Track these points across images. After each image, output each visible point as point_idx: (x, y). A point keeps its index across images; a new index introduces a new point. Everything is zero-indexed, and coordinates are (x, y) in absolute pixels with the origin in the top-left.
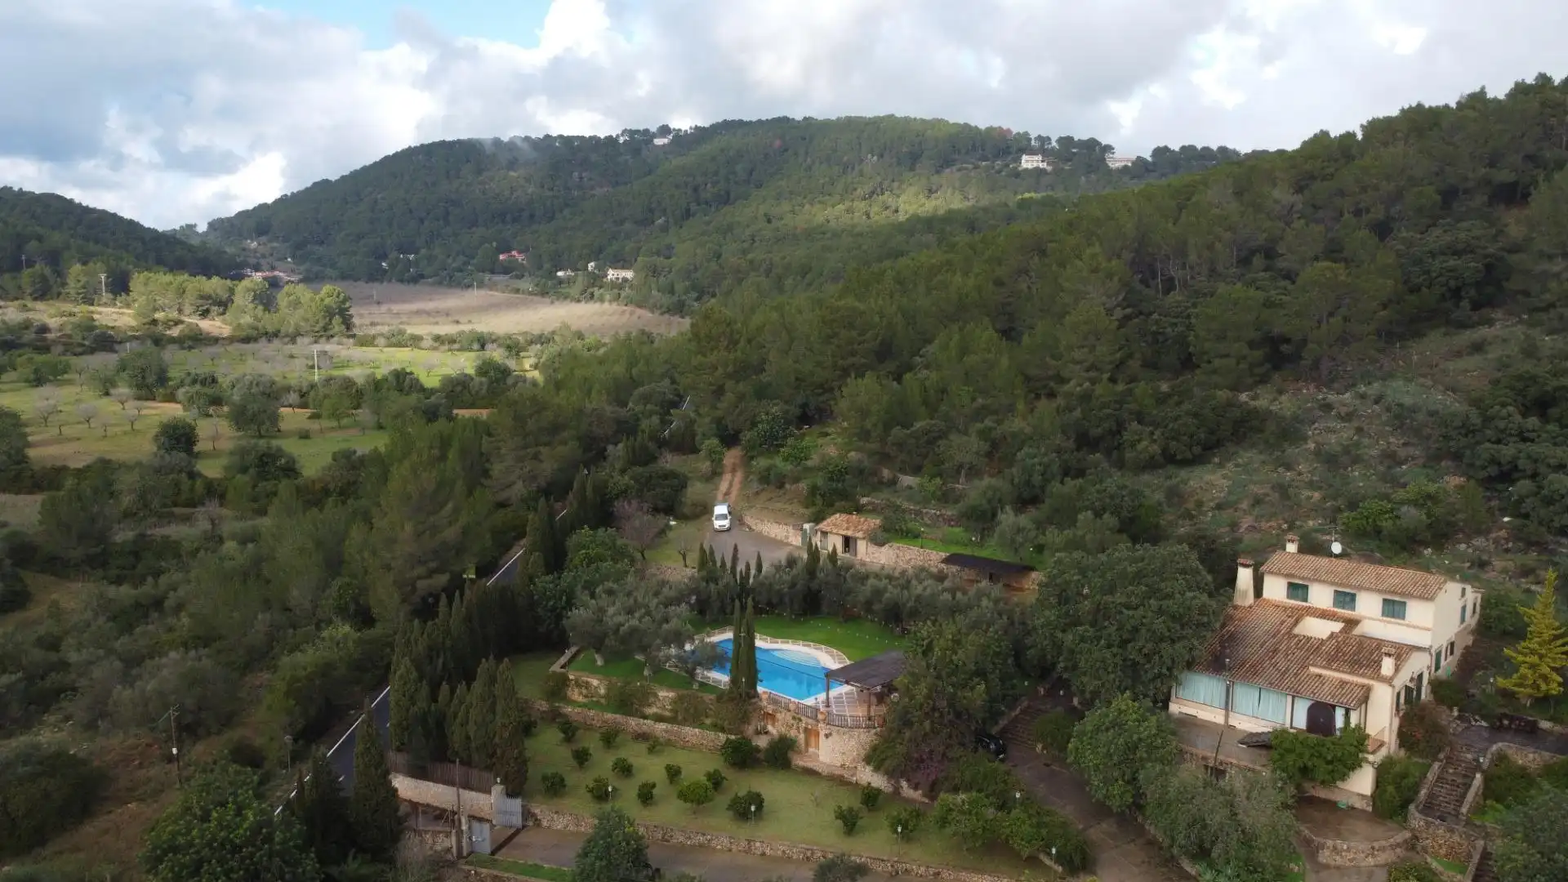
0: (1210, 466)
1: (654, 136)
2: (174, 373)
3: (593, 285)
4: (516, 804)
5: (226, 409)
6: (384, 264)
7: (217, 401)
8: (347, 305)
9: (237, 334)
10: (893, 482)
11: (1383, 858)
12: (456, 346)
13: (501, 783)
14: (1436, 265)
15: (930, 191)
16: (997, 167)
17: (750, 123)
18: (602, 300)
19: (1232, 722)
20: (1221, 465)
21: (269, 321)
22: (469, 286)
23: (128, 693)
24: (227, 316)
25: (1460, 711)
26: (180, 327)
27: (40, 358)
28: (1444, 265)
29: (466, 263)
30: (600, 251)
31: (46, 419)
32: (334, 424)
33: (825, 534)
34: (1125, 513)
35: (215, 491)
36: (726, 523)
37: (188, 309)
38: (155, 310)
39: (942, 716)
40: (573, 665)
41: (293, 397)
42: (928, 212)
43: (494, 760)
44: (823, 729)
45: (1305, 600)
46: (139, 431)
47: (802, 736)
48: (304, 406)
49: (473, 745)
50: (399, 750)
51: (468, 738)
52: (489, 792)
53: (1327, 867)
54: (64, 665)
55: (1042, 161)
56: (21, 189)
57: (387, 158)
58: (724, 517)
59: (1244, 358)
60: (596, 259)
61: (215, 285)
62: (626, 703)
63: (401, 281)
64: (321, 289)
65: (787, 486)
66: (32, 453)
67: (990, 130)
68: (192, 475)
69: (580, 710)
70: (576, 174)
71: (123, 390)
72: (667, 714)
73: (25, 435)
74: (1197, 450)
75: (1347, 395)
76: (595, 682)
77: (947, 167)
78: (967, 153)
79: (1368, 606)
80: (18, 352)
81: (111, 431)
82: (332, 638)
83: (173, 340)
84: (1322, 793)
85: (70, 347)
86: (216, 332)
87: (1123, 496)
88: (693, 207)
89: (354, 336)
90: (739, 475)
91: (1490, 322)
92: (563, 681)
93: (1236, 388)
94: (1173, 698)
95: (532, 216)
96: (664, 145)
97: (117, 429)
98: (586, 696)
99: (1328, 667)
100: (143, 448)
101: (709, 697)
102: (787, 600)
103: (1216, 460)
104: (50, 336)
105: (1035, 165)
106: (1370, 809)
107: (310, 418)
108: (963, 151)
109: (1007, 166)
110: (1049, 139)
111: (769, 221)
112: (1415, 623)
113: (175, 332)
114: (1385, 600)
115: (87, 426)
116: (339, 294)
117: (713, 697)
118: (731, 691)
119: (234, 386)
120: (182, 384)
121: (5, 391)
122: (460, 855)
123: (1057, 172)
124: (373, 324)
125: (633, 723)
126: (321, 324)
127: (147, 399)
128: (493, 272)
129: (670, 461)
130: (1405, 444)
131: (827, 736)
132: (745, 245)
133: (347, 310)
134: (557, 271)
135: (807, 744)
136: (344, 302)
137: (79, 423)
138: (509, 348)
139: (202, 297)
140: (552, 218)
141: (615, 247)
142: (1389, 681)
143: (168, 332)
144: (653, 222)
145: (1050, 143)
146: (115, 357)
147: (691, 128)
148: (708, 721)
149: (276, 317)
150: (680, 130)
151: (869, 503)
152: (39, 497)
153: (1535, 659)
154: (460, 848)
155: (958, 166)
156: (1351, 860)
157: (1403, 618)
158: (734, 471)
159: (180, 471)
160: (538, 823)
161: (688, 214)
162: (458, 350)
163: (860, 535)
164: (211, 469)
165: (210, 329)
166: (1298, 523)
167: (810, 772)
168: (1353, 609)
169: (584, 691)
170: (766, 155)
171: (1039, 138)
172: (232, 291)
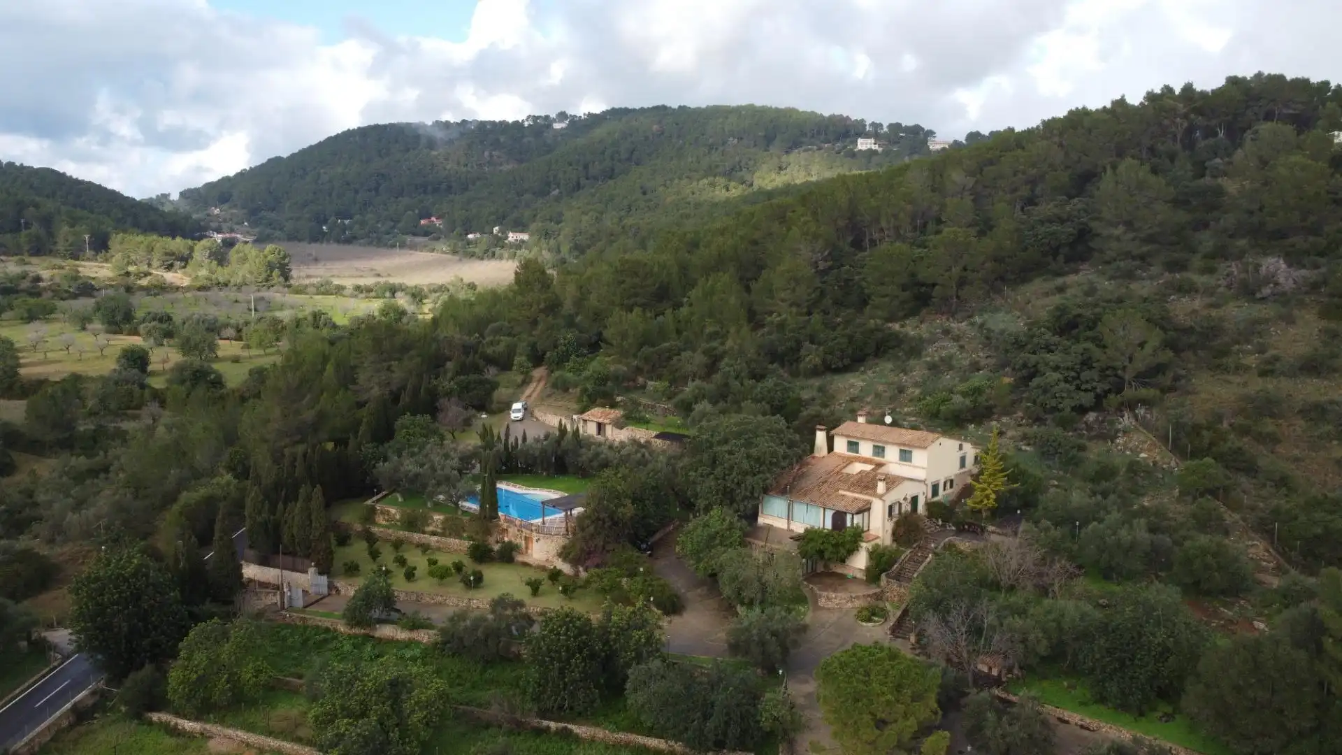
0: (857, 373)
1: (554, 120)
2: (139, 314)
3: (496, 246)
4: (324, 580)
5: (176, 340)
6: (324, 227)
7: (169, 335)
8: (287, 261)
9: (194, 284)
10: (644, 387)
11: (858, 603)
12: (373, 294)
13: (315, 566)
14: (1042, 230)
15: (781, 168)
16: (837, 149)
17: (634, 110)
18: (501, 258)
19: (792, 527)
20: (864, 372)
21: (222, 274)
22: (393, 246)
23: (76, 516)
24: (189, 269)
25: (943, 521)
26: (149, 278)
27: (32, 301)
28: (1048, 230)
29: (394, 227)
30: (504, 218)
31: (35, 347)
32: (262, 352)
33: (585, 421)
34: (776, 403)
35: (159, 397)
36: (520, 415)
37: (155, 263)
38: (129, 263)
39: (604, 523)
40: (384, 500)
41: (230, 332)
42: (777, 186)
43: (310, 551)
44: (535, 536)
45: (857, 452)
46: (106, 357)
47: (523, 542)
48: (239, 339)
49: (297, 540)
50: (251, 547)
51: (293, 536)
52: (306, 572)
53: (823, 608)
54: (36, 504)
55: (875, 144)
56: (22, 164)
57: (329, 139)
58: (519, 411)
59: (897, 297)
60: (500, 224)
61: (178, 244)
62: (412, 524)
63: (338, 241)
64: (265, 249)
65: (570, 390)
66: (22, 371)
67: (832, 117)
68: (143, 386)
69: (382, 529)
70: (486, 154)
71: (97, 325)
72: (439, 530)
73: (18, 358)
74: (847, 361)
75: (963, 324)
76: (393, 511)
77: (796, 148)
78: (813, 136)
79: (892, 453)
80: (15, 296)
81: (84, 356)
82: (218, 484)
83: (142, 288)
84: (839, 570)
85: (59, 293)
86: (178, 283)
87: (777, 391)
88: (583, 181)
89: (289, 286)
90: (542, 384)
91: (1076, 272)
92: (372, 510)
93: (891, 319)
94: (760, 514)
95: (450, 187)
96: (562, 129)
97: (89, 355)
98: (388, 521)
99: (848, 490)
100: (108, 366)
101: (466, 519)
102: (538, 461)
103: (862, 369)
104: (41, 284)
105: (869, 146)
106: (865, 578)
107: (242, 348)
108: (809, 135)
109: (845, 147)
110: (881, 125)
111: (644, 193)
112: (917, 465)
113: (144, 282)
114: (901, 450)
115: (67, 352)
116: (280, 251)
117: (468, 518)
118: (480, 514)
119: (184, 323)
120: (144, 321)
121: (3, 327)
122: (283, 608)
123: (887, 153)
124: (308, 277)
125: (416, 537)
126: (264, 275)
127: (115, 333)
128: (415, 234)
129: (491, 373)
130: (987, 357)
131: (537, 541)
132: (623, 213)
133: (287, 265)
134: (467, 234)
135: (527, 548)
136: (285, 257)
137: (61, 350)
138: (414, 296)
139: (166, 254)
140: (466, 189)
141: (515, 215)
142: (880, 497)
143: (139, 282)
144: (549, 193)
145: (882, 129)
146: (93, 300)
147: (584, 114)
148: (465, 535)
149: (227, 270)
150: (575, 116)
151: (621, 401)
152: (24, 402)
153: (985, 486)
154: (283, 603)
155: (803, 148)
156: (837, 604)
157: (910, 461)
158: (539, 381)
159: (133, 384)
160: (338, 591)
161: (578, 187)
162: (374, 298)
163: (607, 421)
164: (157, 383)
165: (173, 280)
166: (898, 410)
167: (525, 564)
168: (883, 457)
169: (386, 517)
170: (647, 138)
171: (873, 124)
172: (191, 249)
